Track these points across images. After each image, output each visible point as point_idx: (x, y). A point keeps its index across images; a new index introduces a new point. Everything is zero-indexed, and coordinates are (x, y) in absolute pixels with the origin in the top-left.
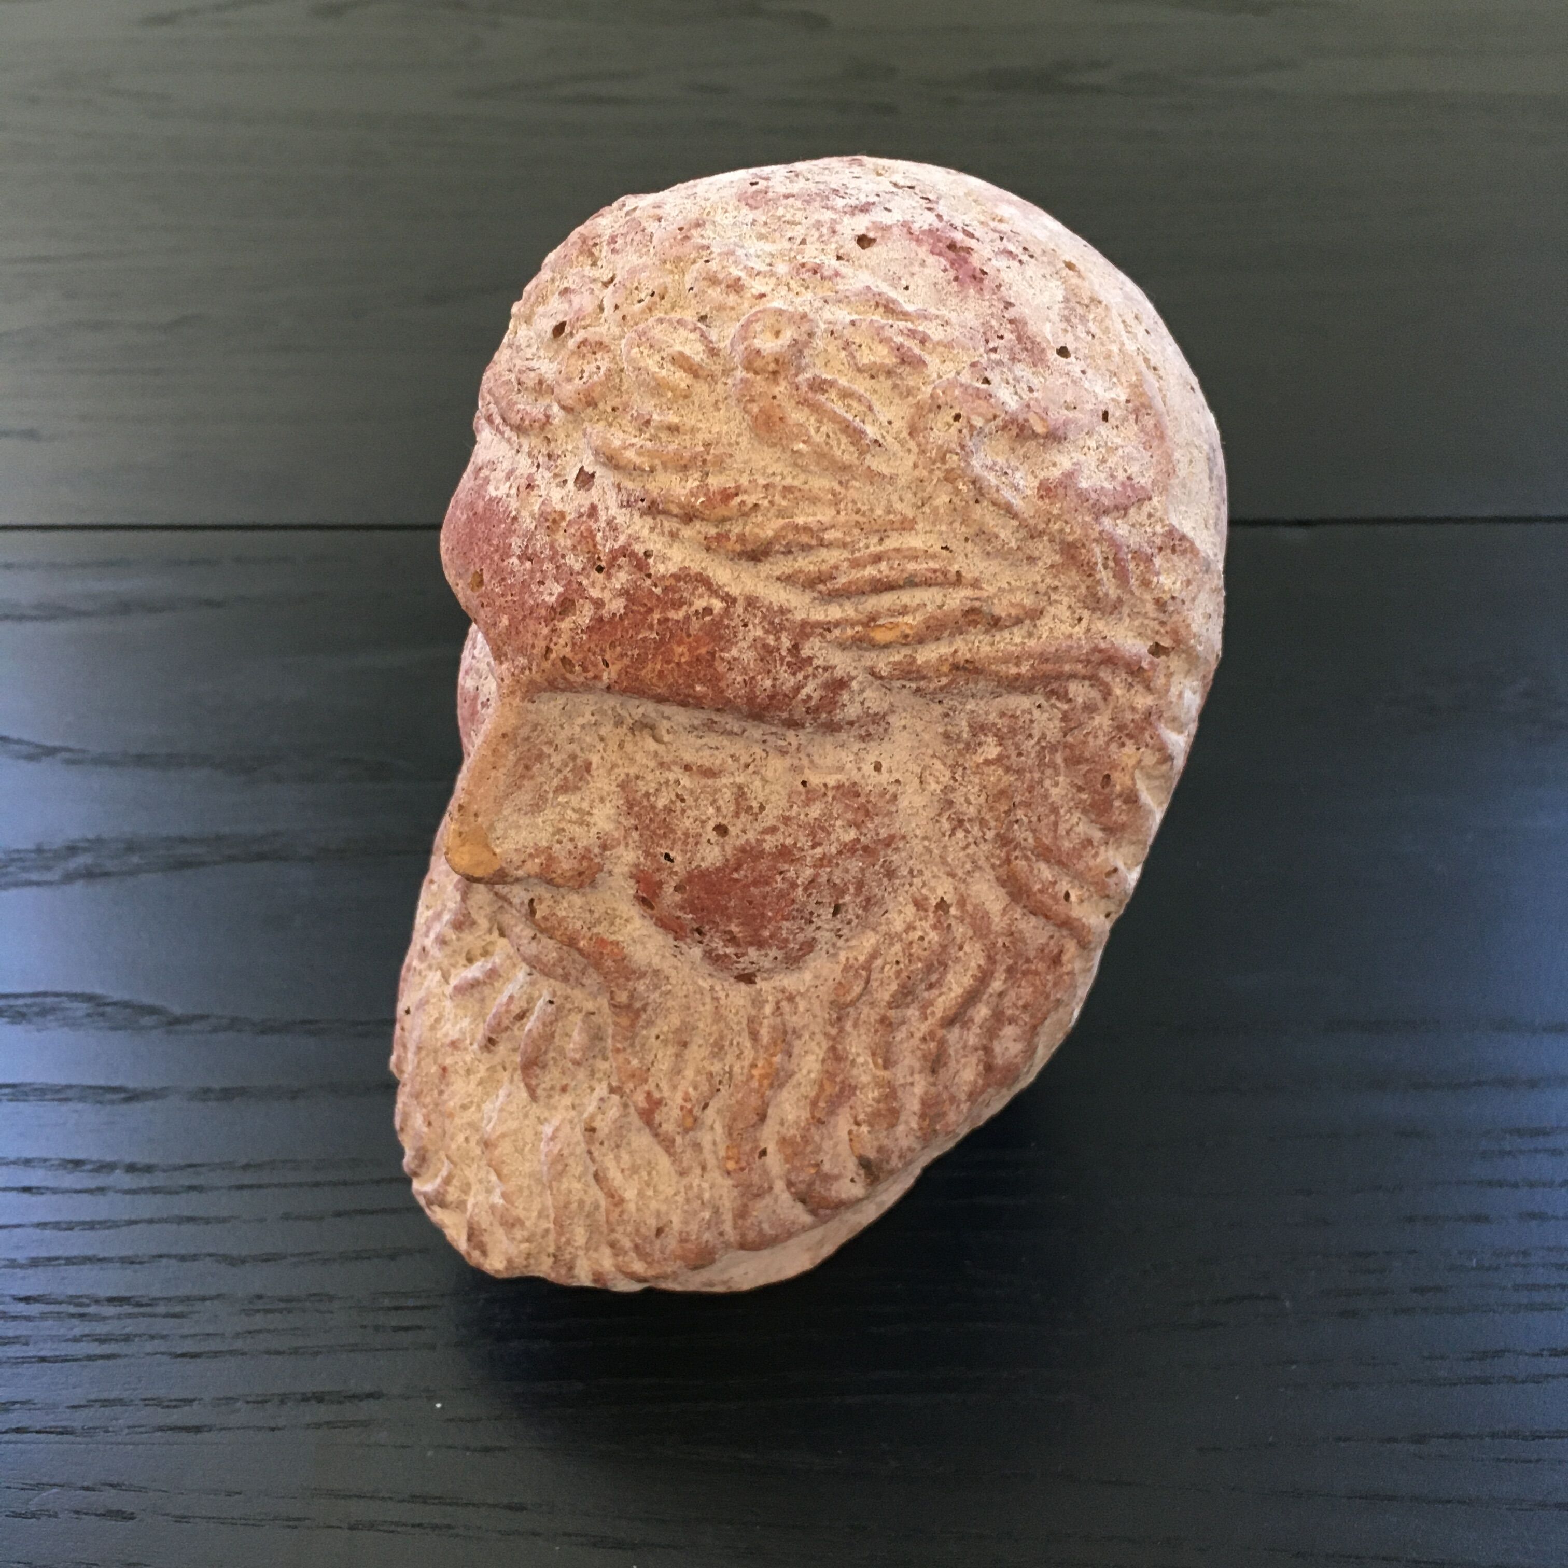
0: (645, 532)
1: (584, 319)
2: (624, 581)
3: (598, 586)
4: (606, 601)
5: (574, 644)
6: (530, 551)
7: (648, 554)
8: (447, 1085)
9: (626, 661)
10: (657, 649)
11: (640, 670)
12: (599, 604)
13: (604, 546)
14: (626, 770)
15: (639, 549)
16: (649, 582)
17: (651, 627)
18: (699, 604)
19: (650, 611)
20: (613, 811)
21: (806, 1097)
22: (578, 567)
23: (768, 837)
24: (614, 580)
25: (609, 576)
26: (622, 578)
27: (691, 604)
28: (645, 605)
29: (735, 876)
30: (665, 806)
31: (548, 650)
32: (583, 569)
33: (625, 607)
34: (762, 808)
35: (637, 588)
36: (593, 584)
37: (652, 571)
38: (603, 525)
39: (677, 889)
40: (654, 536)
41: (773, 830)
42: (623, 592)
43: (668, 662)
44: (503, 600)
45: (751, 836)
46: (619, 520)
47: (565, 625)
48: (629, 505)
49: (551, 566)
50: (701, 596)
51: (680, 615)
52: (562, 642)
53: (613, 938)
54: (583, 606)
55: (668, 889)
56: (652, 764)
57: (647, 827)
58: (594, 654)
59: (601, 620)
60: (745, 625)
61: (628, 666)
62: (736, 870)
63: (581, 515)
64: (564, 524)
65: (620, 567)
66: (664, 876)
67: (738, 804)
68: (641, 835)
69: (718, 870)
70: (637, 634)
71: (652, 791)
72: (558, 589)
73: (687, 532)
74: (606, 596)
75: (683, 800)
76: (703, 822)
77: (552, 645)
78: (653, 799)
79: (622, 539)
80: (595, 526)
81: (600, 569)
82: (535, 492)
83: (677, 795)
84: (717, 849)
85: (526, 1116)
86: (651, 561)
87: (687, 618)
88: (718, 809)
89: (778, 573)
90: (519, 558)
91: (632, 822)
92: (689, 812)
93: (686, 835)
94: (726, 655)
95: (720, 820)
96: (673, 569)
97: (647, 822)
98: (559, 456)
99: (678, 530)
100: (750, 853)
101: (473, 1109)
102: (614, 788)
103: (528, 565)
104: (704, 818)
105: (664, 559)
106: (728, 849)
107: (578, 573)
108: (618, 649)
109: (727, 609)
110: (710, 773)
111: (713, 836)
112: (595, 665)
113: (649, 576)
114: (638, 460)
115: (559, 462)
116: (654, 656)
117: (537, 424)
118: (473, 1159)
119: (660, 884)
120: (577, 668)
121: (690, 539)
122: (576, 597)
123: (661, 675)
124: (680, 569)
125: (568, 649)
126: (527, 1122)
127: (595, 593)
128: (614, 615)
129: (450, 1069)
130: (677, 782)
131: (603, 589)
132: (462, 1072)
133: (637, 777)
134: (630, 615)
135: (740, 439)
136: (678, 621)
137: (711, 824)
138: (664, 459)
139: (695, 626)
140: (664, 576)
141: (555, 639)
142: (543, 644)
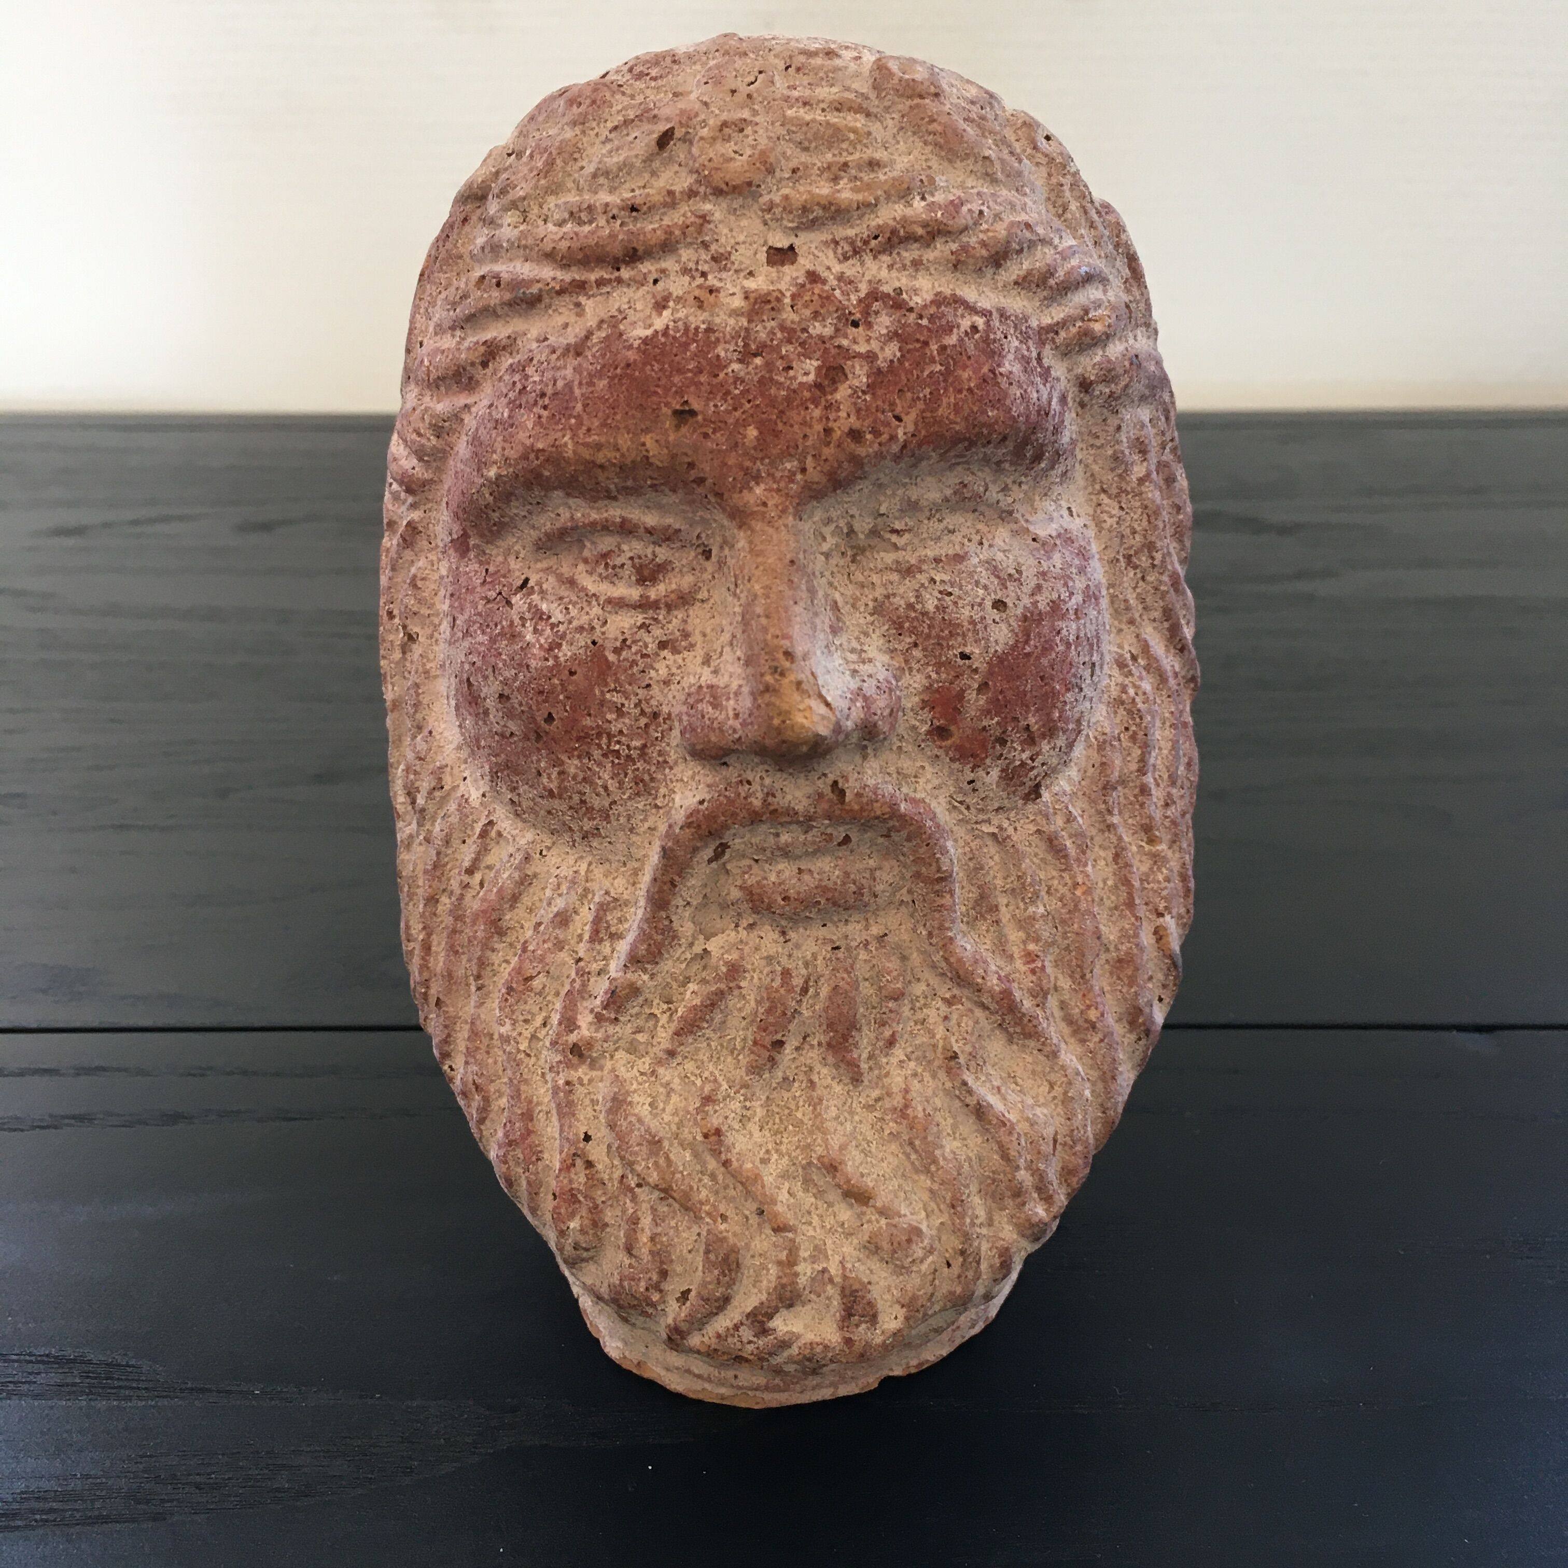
0: (884, 273)
1: (697, 115)
2: (888, 324)
3: (861, 340)
4: (877, 350)
5: (858, 411)
6: (753, 347)
7: (899, 291)
8: (728, 1150)
9: (920, 405)
10: (945, 381)
11: (937, 410)
12: (870, 357)
13: (849, 300)
14: (871, 597)
15: (887, 289)
16: (912, 317)
17: (933, 361)
18: (965, 324)
19: (926, 343)
20: (881, 641)
21: (1116, 908)
22: (828, 331)
23: (1038, 598)
24: (875, 327)
25: (869, 325)
26: (884, 322)
27: (958, 327)
28: (918, 341)
29: (1028, 649)
30: (937, 607)
31: (828, 431)
32: (837, 330)
33: (900, 349)
34: (1019, 572)
35: (904, 326)
36: (855, 341)
37: (912, 304)
38: (835, 283)
39: (979, 690)
40: (894, 274)
41: (1039, 588)
42: (894, 335)
43: (960, 391)
44: (737, 414)
45: (1026, 601)
46: (849, 273)
47: (842, 393)
48: (856, 252)
49: (790, 348)
50: (963, 316)
51: (951, 340)
52: (843, 414)
54: (853, 367)
55: (971, 695)
56: (895, 577)
57: (928, 636)
58: (883, 412)
59: (879, 371)
60: (1006, 337)
61: (923, 411)
62: (1027, 642)
63: (803, 286)
64: (787, 301)
65: (877, 313)
66: (965, 680)
67: (998, 577)
68: (924, 650)
69: (1014, 647)
70: (922, 372)
71: (913, 600)
72: (811, 365)
73: (930, 255)
74: (875, 346)
75: (950, 594)
76: (980, 605)
77: (830, 424)
78: (918, 607)
79: (864, 288)
80: (827, 288)
81: (855, 324)
82: (722, 294)
83: (940, 592)
84: (1003, 626)
85: (852, 1113)
86: (905, 296)
87: (961, 340)
88: (985, 587)
89: (1014, 277)
90: (740, 361)
91: (908, 640)
92: (960, 603)
93: (972, 622)
94: (1002, 370)
95: (993, 596)
96: (929, 297)
97: (926, 631)
98: (730, 253)
99: (920, 256)
100: (1031, 619)
101: (775, 1156)
102: (869, 618)
103: (758, 361)
104: (978, 600)
105: (916, 291)
106: (1013, 622)
107: (831, 338)
108: (909, 395)
109: (987, 323)
110: (959, 558)
111: (995, 614)
112: (888, 424)
113: (911, 310)
114: (860, 197)
115: (733, 258)
116: (946, 389)
117: (691, 229)
118: (809, 1213)
119: (960, 696)
120: (869, 436)
121: (936, 262)
122: (842, 362)
123: (957, 409)
124: (936, 295)
125: (853, 419)
126: (857, 1118)
127: (862, 348)
128: (892, 361)
129: (724, 1128)
130: (933, 581)
131: (868, 341)
132: (737, 1126)
133: (887, 597)
134: (908, 356)
135: (929, 164)
136: (955, 346)
137: (988, 604)
138: (886, 188)
139: (970, 345)
140: (926, 305)
141: (832, 416)
142: (819, 427)
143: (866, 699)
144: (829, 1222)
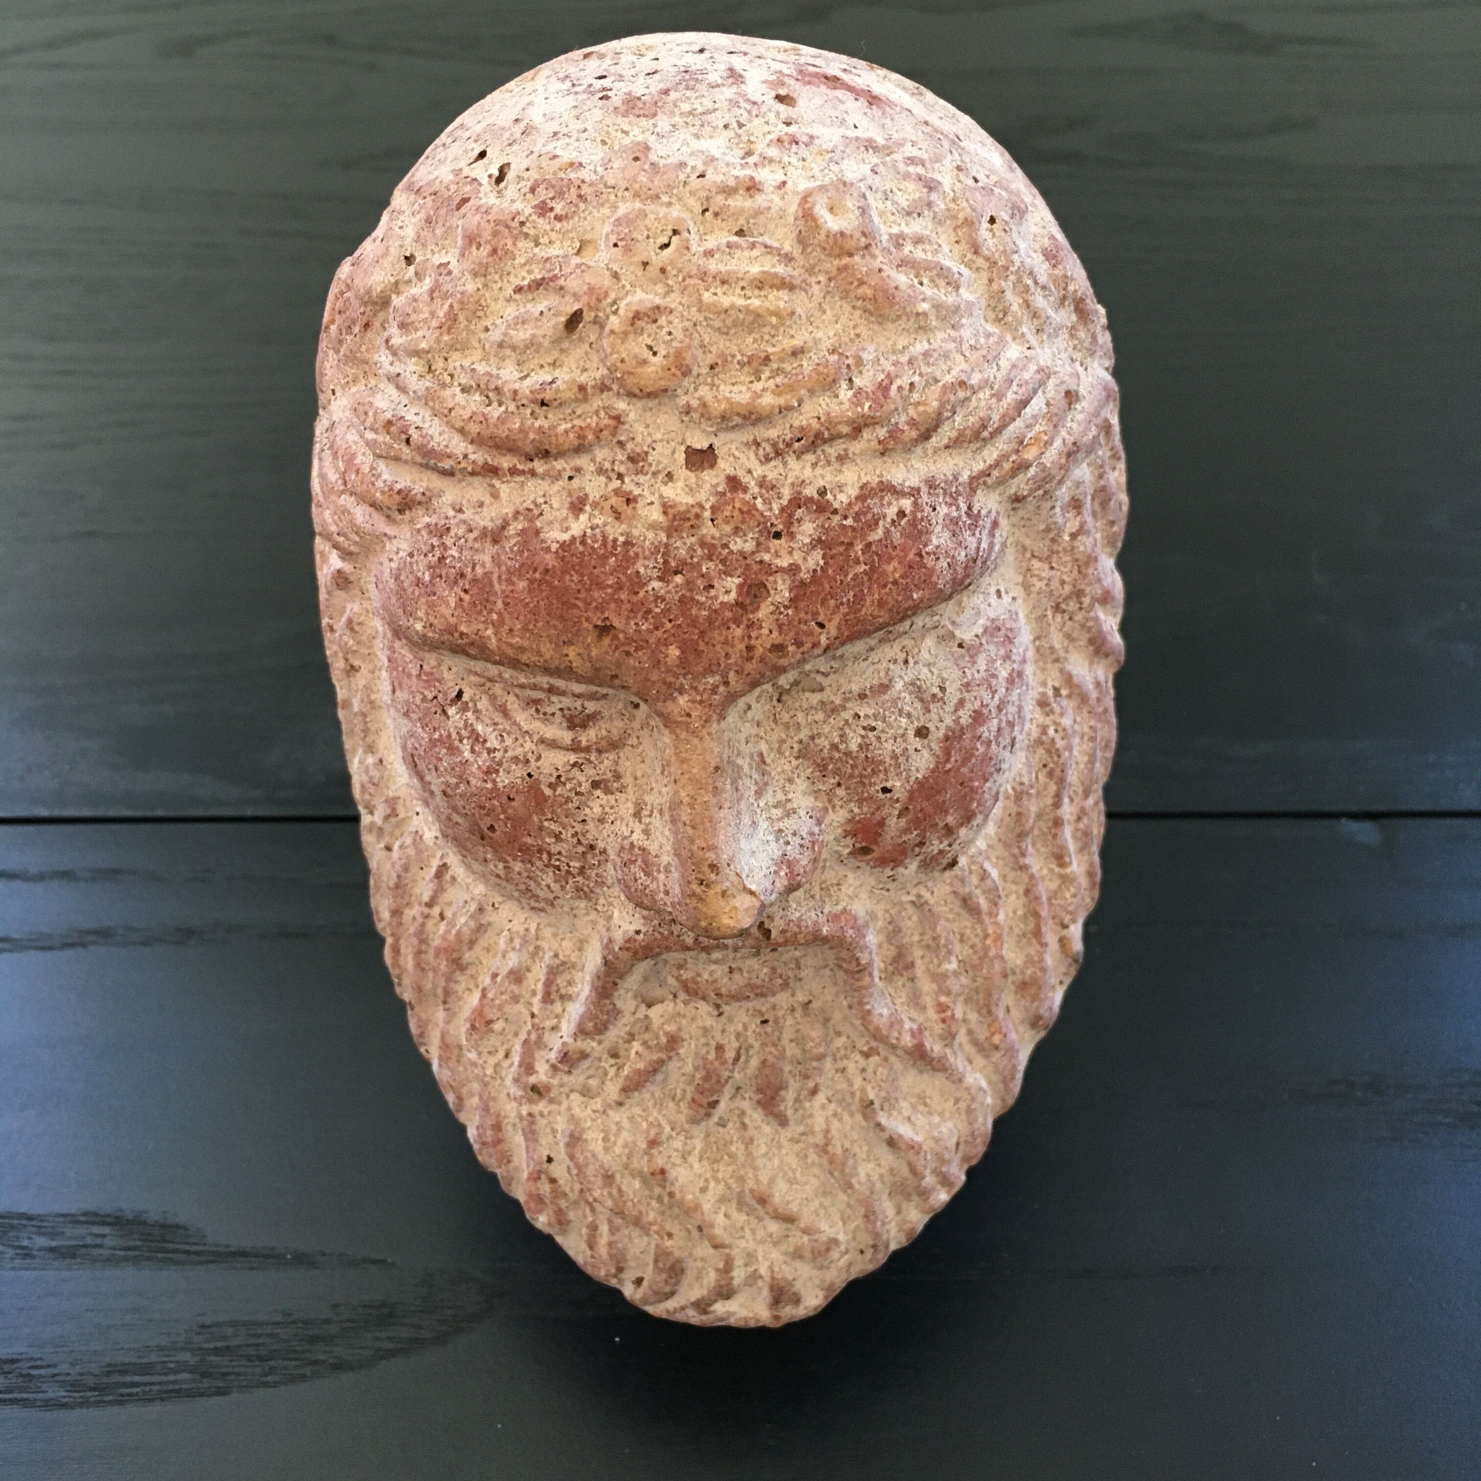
0: (808, 473)
1: (606, 295)
2: (811, 531)
3: (783, 553)
4: (800, 562)
5: (780, 626)
6: (673, 564)
7: (822, 492)
8: (673, 1184)
9: (844, 609)
10: (870, 579)
11: (860, 610)
12: (794, 569)
13: (771, 509)
14: (796, 739)
15: (810, 491)
16: (836, 519)
17: (857, 562)
18: (891, 512)
19: (851, 545)
20: (806, 784)
21: (1024, 935)
22: (749, 546)
23: (961, 713)
24: (799, 537)
25: (792, 536)
26: (807, 530)
27: (885, 517)
28: (842, 543)
29: (948, 766)
30: (860, 746)
31: (749, 648)
32: (759, 544)
33: (824, 557)
34: (943, 689)
35: (827, 530)
36: (777, 555)
37: (836, 505)
38: (756, 490)
39: (900, 816)
40: (819, 471)
41: (961, 702)
42: (818, 542)
43: (885, 586)
44: (659, 633)
45: (949, 721)
46: (771, 476)
47: (764, 612)
48: (778, 453)
49: (711, 565)
50: (890, 504)
51: (880, 533)
52: (765, 631)
53: (839, 908)
54: (775, 582)
55: (892, 822)
56: (820, 716)
57: (852, 776)
58: (806, 623)
59: (802, 583)
60: (934, 509)
61: (847, 614)
62: (948, 761)
63: (723, 494)
64: (707, 514)
65: (799, 521)
66: (886, 810)
67: (921, 700)
68: (847, 788)
69: (933, 771)
70: (846, 576)
71: (836, 740)
72: (733, 582)
73: (856, 447)
74: (797, 557)
75: (873, 729)
76: (903, 735)
77: (753, 642)
78: (842, 747)
79: (787, 493)
80: (748, 497)
81: (777, 535)
82: (640, 504)
83: (864, 728)
84: (925, 753)
85: (780, 1147)
86: (829, 496)
87: (887, 532)
88: (909, 715)
89: (945, 441)
90: (660, 579)
91: (832, 781)
92: (883, 736)
93: (895, 757)
94: (930, 548)
95: (916, 724)
96: (854, 492)
97: (849, 771)
98: (647, 453)
99: (846, 450)
100: (952, 738)
101: (712, 1184)
102: (795, 763)
103: (679, 579)
104: (901, 731)
105: (841, 488)
106: (934, 746)
107: (753, 553)
108: (832, 602)
109: (915, 504)
110: (884, 688)
111: (917, 743)
112: (810, 634)
113: (835, 512)
114: (781, 401)
115: (650, 459)
116: (869, 588)
117: (606, 433)
118: (742, 1228)
119: (882, 823)
120: (791, 648)
121: (863, 453)
122: (763, 578)
123: (881, 603)
124: (862, 488)
125: (775, 634)
126: (784, 1151)
127: (784, 562)
128: (815, 571)
129: (667, 1167)
130: (857, 716)
131: (790, 553)
132: (679, 1161)
133: (812, 738)
134: (831, 562)
135: (858, 331)
136: (880, 541)
137: (911, 733)
138: (809, 386)
139: (897, 536)
140: (850, 504)
141: (754, 634)
142: (742, 646)
143: (790, 864)
144: (760, 1234)
